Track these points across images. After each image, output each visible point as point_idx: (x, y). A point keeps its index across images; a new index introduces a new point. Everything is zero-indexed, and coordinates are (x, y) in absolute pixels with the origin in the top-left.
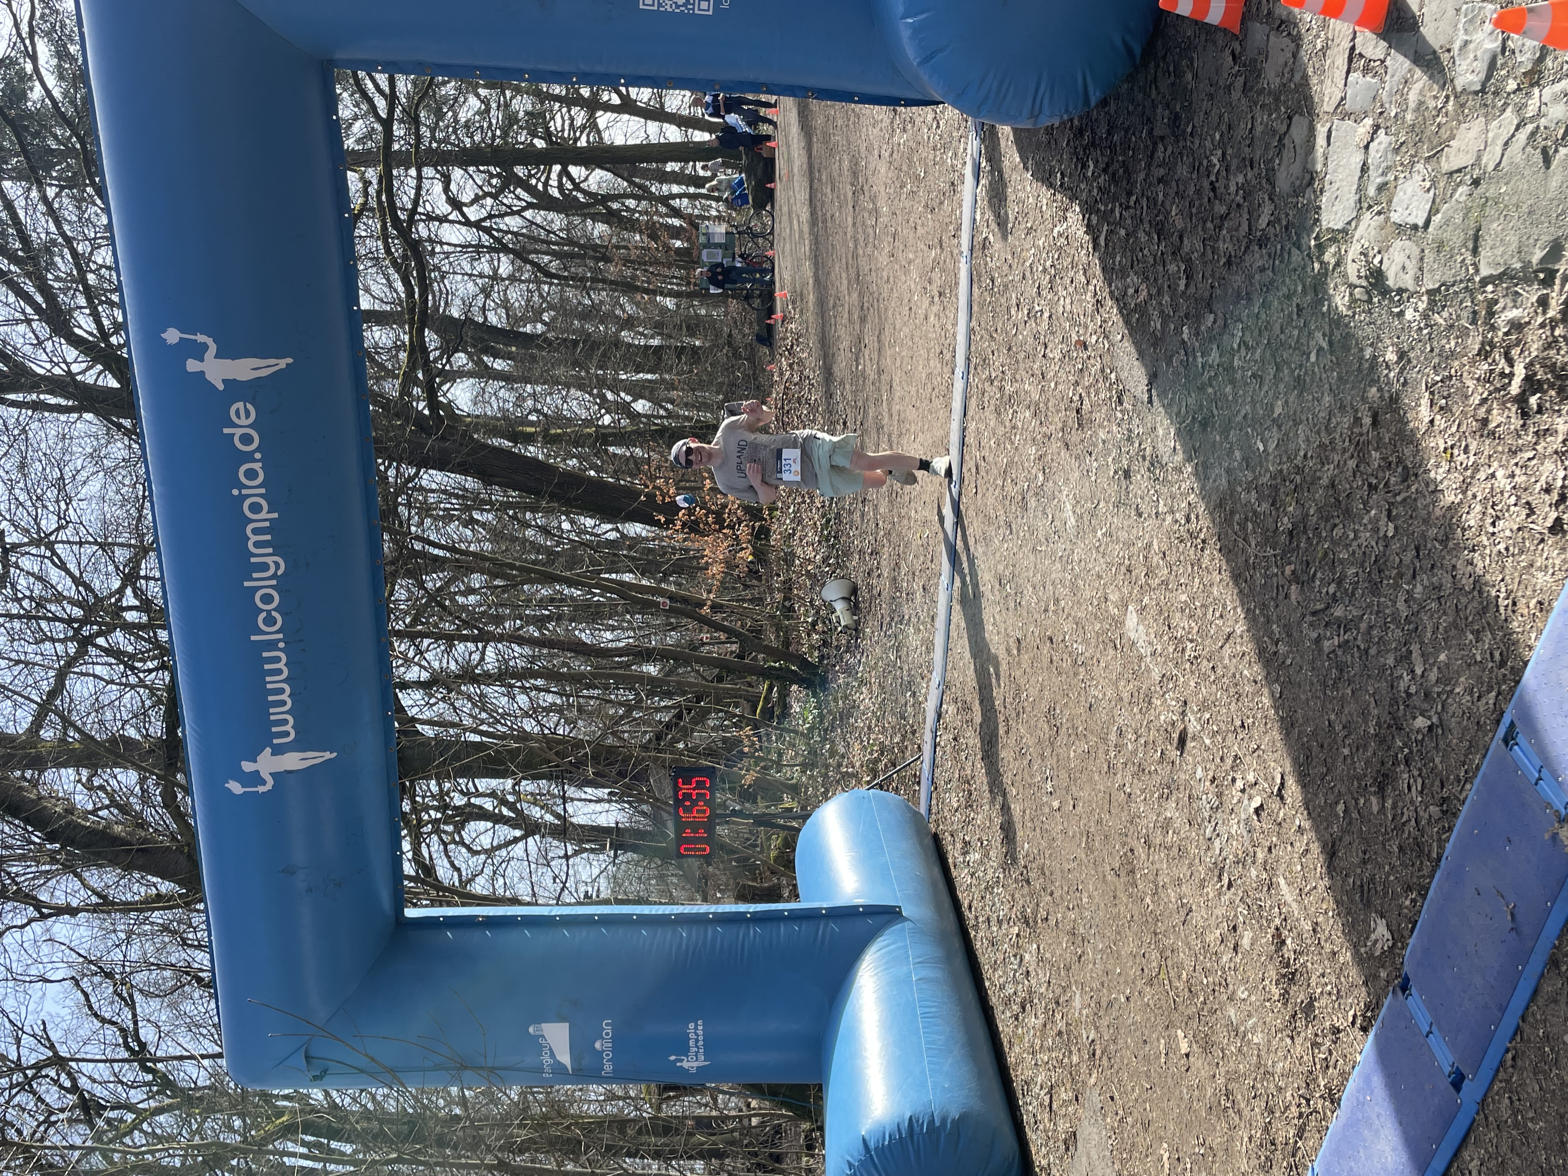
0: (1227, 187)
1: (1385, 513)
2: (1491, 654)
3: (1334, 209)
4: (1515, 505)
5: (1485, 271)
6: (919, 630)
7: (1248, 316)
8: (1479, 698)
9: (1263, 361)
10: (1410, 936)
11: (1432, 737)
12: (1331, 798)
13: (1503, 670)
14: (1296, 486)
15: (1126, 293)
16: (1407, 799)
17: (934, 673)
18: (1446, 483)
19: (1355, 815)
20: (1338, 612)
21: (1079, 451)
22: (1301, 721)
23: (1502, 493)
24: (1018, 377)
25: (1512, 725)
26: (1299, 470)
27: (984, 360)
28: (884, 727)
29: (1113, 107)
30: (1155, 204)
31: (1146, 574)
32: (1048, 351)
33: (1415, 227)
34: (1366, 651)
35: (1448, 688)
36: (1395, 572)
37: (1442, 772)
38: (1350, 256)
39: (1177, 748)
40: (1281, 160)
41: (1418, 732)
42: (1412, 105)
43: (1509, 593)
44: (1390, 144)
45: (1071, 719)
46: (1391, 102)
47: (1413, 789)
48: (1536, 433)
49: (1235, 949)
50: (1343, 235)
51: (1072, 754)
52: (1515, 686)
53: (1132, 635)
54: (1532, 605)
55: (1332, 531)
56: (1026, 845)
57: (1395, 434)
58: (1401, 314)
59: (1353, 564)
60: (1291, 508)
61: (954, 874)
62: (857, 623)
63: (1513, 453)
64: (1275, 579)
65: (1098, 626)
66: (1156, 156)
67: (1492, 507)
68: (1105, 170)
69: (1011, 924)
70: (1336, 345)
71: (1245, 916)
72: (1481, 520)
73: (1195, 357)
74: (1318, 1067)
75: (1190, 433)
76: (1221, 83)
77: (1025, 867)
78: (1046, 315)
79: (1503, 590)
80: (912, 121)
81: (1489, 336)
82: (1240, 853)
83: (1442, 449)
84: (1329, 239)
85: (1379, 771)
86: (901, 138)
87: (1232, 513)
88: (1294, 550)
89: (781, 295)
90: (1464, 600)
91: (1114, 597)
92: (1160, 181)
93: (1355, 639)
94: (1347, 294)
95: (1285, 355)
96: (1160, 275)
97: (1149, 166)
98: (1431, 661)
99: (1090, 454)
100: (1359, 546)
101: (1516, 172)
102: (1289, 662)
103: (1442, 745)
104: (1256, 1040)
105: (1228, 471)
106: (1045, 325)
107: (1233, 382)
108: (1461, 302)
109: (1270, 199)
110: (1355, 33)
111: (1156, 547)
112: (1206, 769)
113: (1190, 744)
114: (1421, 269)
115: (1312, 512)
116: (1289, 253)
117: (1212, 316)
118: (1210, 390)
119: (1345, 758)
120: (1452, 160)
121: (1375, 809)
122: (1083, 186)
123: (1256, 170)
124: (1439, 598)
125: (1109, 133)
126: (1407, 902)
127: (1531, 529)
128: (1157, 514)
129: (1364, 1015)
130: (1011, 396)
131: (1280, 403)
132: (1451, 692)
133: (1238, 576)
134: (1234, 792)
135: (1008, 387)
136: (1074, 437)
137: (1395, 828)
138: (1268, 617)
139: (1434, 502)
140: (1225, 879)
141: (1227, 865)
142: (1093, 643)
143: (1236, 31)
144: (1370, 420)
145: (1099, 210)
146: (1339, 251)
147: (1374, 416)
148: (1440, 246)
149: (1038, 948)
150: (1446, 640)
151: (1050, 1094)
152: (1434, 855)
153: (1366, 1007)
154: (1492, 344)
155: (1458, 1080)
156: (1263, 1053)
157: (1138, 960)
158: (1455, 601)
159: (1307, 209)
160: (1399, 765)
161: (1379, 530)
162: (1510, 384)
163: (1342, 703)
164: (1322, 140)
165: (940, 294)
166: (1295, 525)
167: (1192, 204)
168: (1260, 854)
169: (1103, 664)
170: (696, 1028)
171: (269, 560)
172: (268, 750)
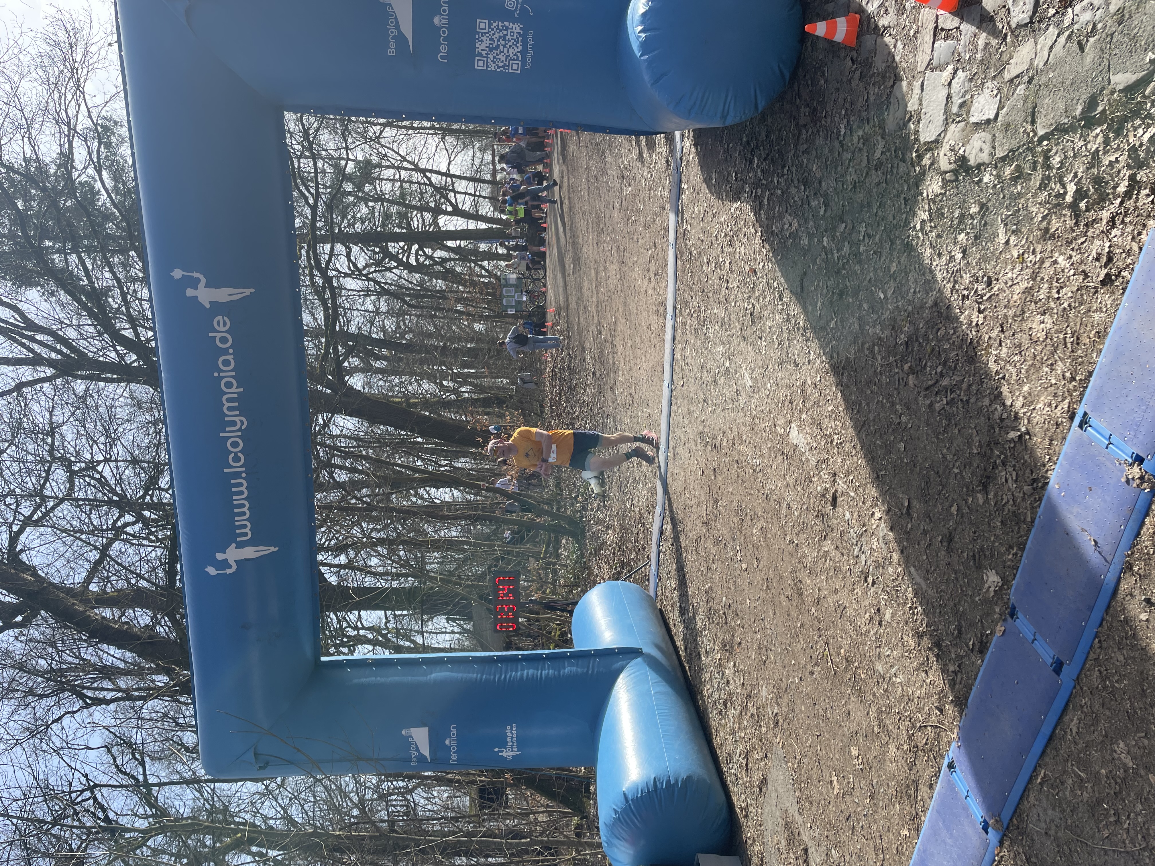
0: (852, 140)
1: (976, 309)
2: (1063, 375)
3: (928, 129)
4: (1074, 275)
5: (1041, 132)
6: (646, 483)
7: (869, 217)
9: (880, 240)
10: (1014, 579)
11: (1021, 443)
12: (947, 504)
13: (1073, 383)
14: (909, 313)
15: (783, 229)
16: (1006, 488)
17: (657, 507)
18: (1020, 277)
19: (965, 510)
20: (945, 382)
21: (753, 339)
22: (921, 461)
23: (1063, 271)
24: (709, 307)
25: (1085, 414)
26: (910, 302)
27: (686, 304)
28: (623, 551)
29: (770, 120)
30: (801, 167)
31: (803, 401)
32: (730, 284)
33: (988, 122)
34: (968, 401)
35: (1032, 407)
36: (985, 345)
37: (1030, 464)
38: (942, 154)
39: (831, 505)
40: (888, 112)
41: (1010, 442)
42: (981, 46)
43: (1073, 333)
44: (966, 77)
45: (753, 509)
46: (965, 51)
47: (1010, 480)
48: (1087, 225)
49: (880, 624)
50: (937, 142)
51: (754, 531)
52: (1084, 391)
53: (795, 442)
54: (1091, 336)
55: (937, 333)
56: (724, 599)
57: (980, 259)
58: (981, 180)
59: (953, 349)
60: (906, 328)
61: (674, 630)
62: (604, 492)
63: (1069, 243)
64: (897, 377)
65: (770, 444)
66: (801, 138)
67: (1057, 282)
68: (765, 159)
69: (715, 652)
70: (933, 215)
71: (886, 600)
72: (1048, 293)
73: (832, 254)
74: (947, 686)
75: (831, 302)
76: (845, 80)
77: (724, 613)
78: (727, 262)
79: (1069, 332)
80: (634, 178)
81: (1047, 173)
82: (880, 559)
83: (1016, 256)
84: (926, 150)
85: (982, 476)
86: (626, 192)
87: (863, 344)
88: (909, 353)
89: (551, 310)
90: (1039, 348)
91: (781, 422)
92: (804, 153)
93: (959, 396)
94: (940, 180)
95: (897, 233)
96: (806, 210)
97: (796, 145)
98: (1017, 394)
99: (761, 339)
100: (958, 337)
101: (1061, 61)
102: (910, 426)
103: (1029, 445)
104: (898, 680)
105: (860, 318)
106: (727, 268)
107: (860, 262)
108: (1024, 159)
109: (882, 138)
110: (937, 16)
111: (809, 382)
112: (852, 513)
113: (840, 500)
114: (994, 148)
115: (921, 325)
116: (898, 168)
117: (844, 225)
118: (844, 272)
119: (956, 475)
120: (1012, 71)
121: (981, 502)
122: (750, 175)
123: (871, 124)
124: (1020, 353)
125: (767, 136)
126: (1010, 557)
127: (1087, 287)
128: (809, 361)
129: (981, 642)
130: (705, 320)
131: (894, 264)
132: (1034, 409)
133: (869, 383)
134: (873, 521)
135: (702, 315)
136: (750, 331)
137: (997, 510)
138: (893, 401)
139: (1012, 292)
140: (870, 580)
141: (871, 570)
142: (767, 455)
143: (854, 45)
144: (961, 255)
145: (762, 184)
146: (933, 154)
147: (964, 252)
148: (1007, 126)
149: (735, 664)
150: (1027, 377)
151: (746, 758)
152: (1029, 519)
153: (982, 636)
154: (1049, 178)
155: (1058, 667)
156: (905, 688)
157: (807, 652)
158: (1033, 350)
159: (908, 135)
160: (997, 468)
161: (972, 322)
162: (1064, 199)
163: (951, 440)
164: (917, 90)
165: (655, 275)
166: (910, 338)
167: (827, 159)
168: (895, 556)
169: (774, 467)
170: (511, 729)
171: (237, 419)
172: (234, 545)
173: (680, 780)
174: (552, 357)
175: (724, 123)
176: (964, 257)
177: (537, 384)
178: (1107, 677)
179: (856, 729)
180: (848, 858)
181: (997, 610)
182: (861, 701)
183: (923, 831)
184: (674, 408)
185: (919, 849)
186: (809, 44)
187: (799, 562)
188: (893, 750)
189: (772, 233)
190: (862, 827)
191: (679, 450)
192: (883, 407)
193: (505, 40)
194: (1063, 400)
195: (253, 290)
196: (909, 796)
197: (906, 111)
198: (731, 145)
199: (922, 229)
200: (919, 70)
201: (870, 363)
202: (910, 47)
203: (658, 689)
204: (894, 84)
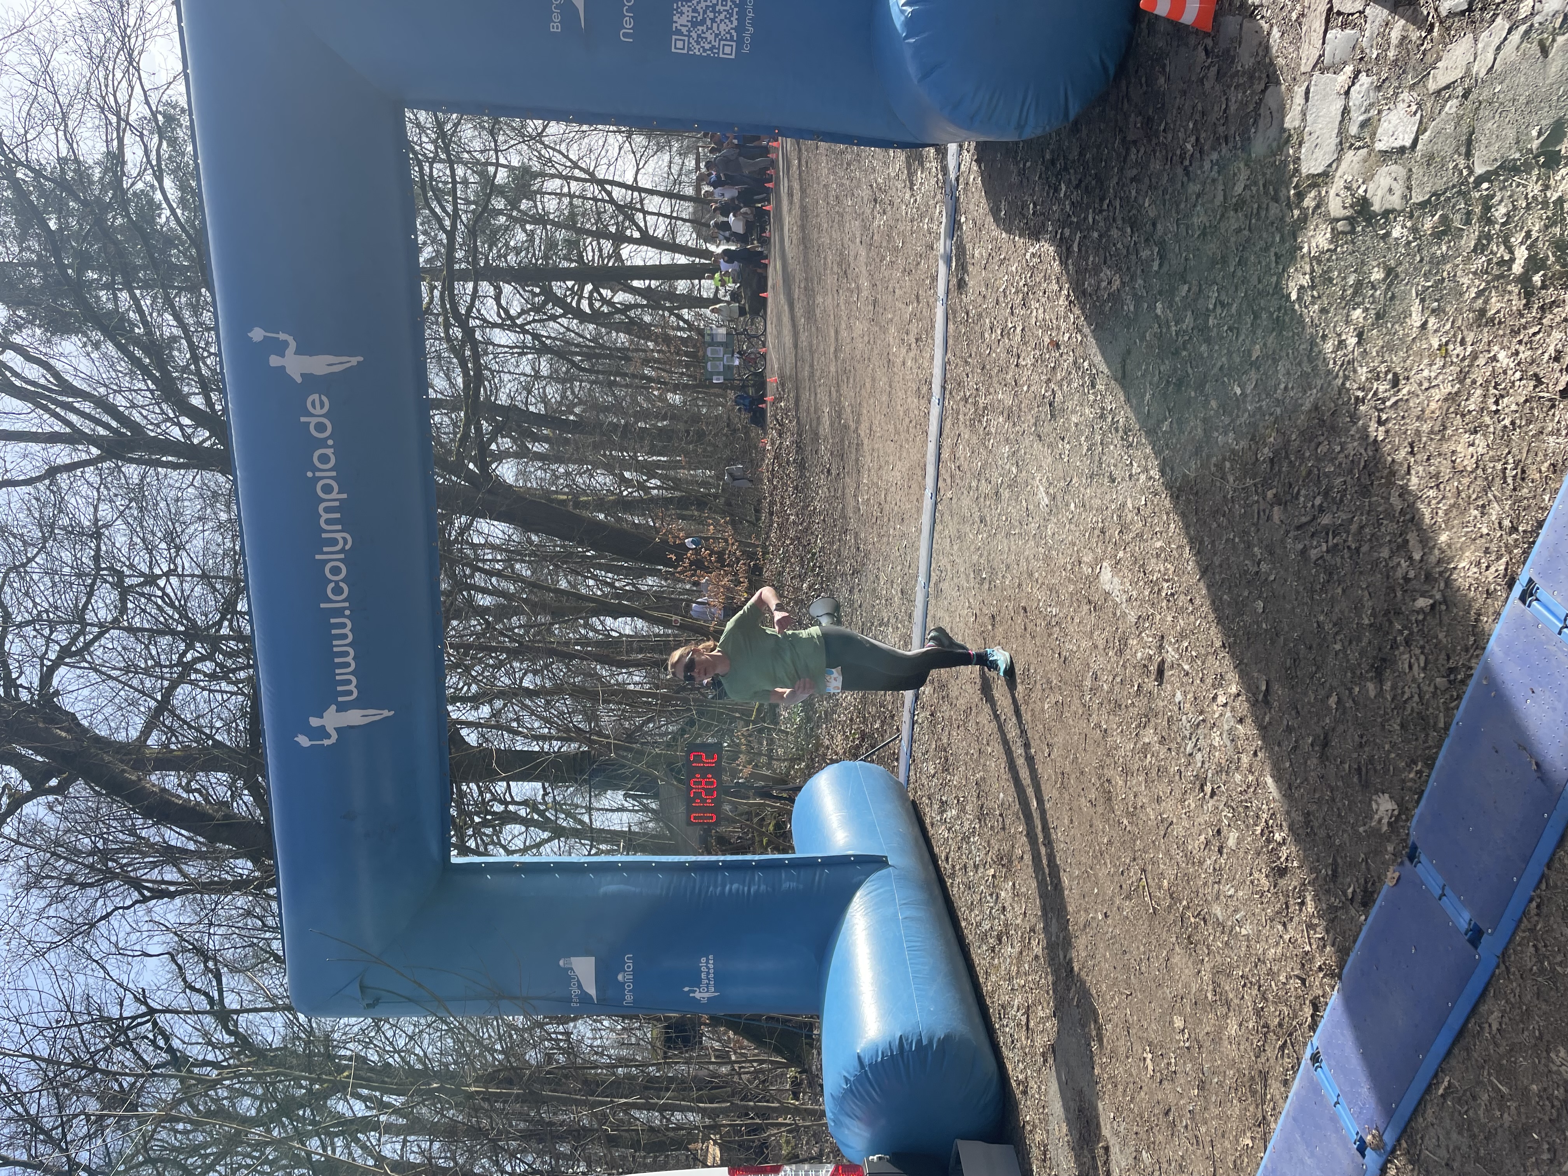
0: (1201, 167)
1: (1374, 420)
2: (1500, 523)
3: (1314, 156)
4: (1520, 380)
5: (1480, 170)
6: (898, 628)
7: (1223, 277)
8: (1488, 568)
9: (1239, 311)
10: (1416, 807)
11: (1434, 615)
12: (1322, 693)
13: (1514, 536)
14: (1277, 418)
15: (1099, 287)
16: (1409, 678)
18: (1441, 377)
19: (1349, 704)
20: (1326, 520)
21: (1052, 440)
22: (1286, 629)
23: (1505, 372)
24: (992, 390)
25: (1531, 581)
26: (1279, 403)
27: (959, 384)
28: (864, 718)
29: (1084, 131)
30: (1128, 202)
31: (1121, 532)
32: (1021, 359)
33: (1402, 150)
34: (1358, 550)
36: (1386, 471)
37: (1447, 645)
38: (1332, 193)
39: (1156, 680)
40: (1256, 128)
41: (1418, 613)
42: (1394, 40)
43: (1517, 464)
44: (1372, 83)
45: (1045, 676)
46: (1372, 46)
47: (1415, 667)
48: (1542, 308)
49: (1220, 851)
50: (1325, 177)
51: (1046, 707)
52: (1530, 548)
53: (1107, 587)
54: (1543, 469)
55: (1316, 449)
56: (1001, 795)
57: (1383, 347)
58: (1388, 234)
59: (1340, 474)
60: (1272, 439)
61: (931, 832)
63: (1515, 332)
64: (1255, 507)
65: (1071, 588)
66: (1129, 158)
67: (1495, 388)
68: (1077, 187)
69: (987, 866)
70: (1317, 280)
71: (1230, 819)
72: (1482, 402)
73: (1169, 327)
74: (1314, 947)
75: (1165, 396)
76: (1194, 78)
77: (1001, 815)
78: (1019, 329)
79: (1511, 461)
80: (891, 203)
81: (1486, 229)
82: (1223, 761)
83: (1436, 346)
84: (1309, 186)
85: (1375, 658)
86: (880, 221)
87: (1209, 457)
88: (1275, 475)
89: (772, 380)
90: (1466, 481)
91: (1088, 558)
92: (1132, 180)
93: (1345, 541)
94: (1329, 230)
95: (1263, 303)
96: (1133, 263)
97: (1121, 170)
98: (1430, 545)
99: (1063, 440)
100: (1346, 457)
101: (1513, 69)
102: (1272, 578)
103: (1446, 620)
104: (1244, 932)
105: (1205, 420)
106: (1018, 338)
107: (1208, 341)
108: (1454, 207)
109: (1246, 165)
111: (1130, 505)
112: (1185, 693)
113: (1168, 674)
114: (1409, 188)
115: (1294, 437)
116: (1267, 209)
117: (1186, 287)
118: (1184, 353)
119: (1337, 654)
120: (1439, 78)
121: (1372, 694)
122: (1055, 209)
123: (1231, 145)
124: (1438, 486)
125: (1081, 154)
126: (1412, 775)
127: (1540, 398)
128: (1131, 476)
129: (1365, 891)
130: (985, 408)
131: (1258, 347)
132: (1455, 568)
133: (1215, 513)
134: (1215, 708)
135: (982, 401)
136: (1047, 428)
137: (1395, 708)
138: (1248, 542)
139: (1429, 399)
140: (1208, 789)
141: (1210, 775)
142: (1067, 603)
143: (1209, 28)
144: (1354, 340)
145: (1072, 223)
146: (1320, 193)
147: (1360, 335)
148: (1430, 159)
149: (1014, 884)
150: (1446, 522)
151: (1027, 1013)
152: (1442, 725)
153: (1366, 882)
154: (1489, 237)
155: (1475, 936)
156: (1253, 943)
157: (1116, 879)
158: (1456, 484)
159: (1285, 163)
160: (1398, 648)
161: (1368, 436)
162: (1510, 269)
163: (1333, 601)
164: (1299, 99)
165: (917, 340)
166: (1276, 453)
167: (1165, 191)
168: (1245, 759)
169: (1077, 620)
170: (707, 962)
171: (338, 536)
172: (333, 707)
173: (935, 1040)
174: (773, 444)
175: (1020, 136)
176: (1359, 343)
177: (751, 481)
178: (1545, 956)
179: (1181, 992)
180: (1165, 1165)
181: (1390, 848)
182: (1190, 955)
183: (1272, 1142)
184: (938, 527)
185: (1266, 1167)
186: (1144, 26)
187: (1108, 755)
188: (1233, 1028)
189: (1084, 292)
190: (1186, 1127)
191: (944, 586)
192: (1234, 547)
193: (714, 11)
194: (1498, 558)
195: (361, 359)
196: (1254, 1093)
197: (1283, 130)
198: (1028, 164)
199: (1299, 299)
200: (1303, 69)
201: (1218, 484)
202: (1293, 36)
203: (908, 913)
204: (1266, 88)
